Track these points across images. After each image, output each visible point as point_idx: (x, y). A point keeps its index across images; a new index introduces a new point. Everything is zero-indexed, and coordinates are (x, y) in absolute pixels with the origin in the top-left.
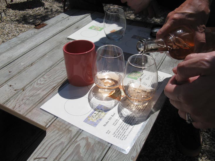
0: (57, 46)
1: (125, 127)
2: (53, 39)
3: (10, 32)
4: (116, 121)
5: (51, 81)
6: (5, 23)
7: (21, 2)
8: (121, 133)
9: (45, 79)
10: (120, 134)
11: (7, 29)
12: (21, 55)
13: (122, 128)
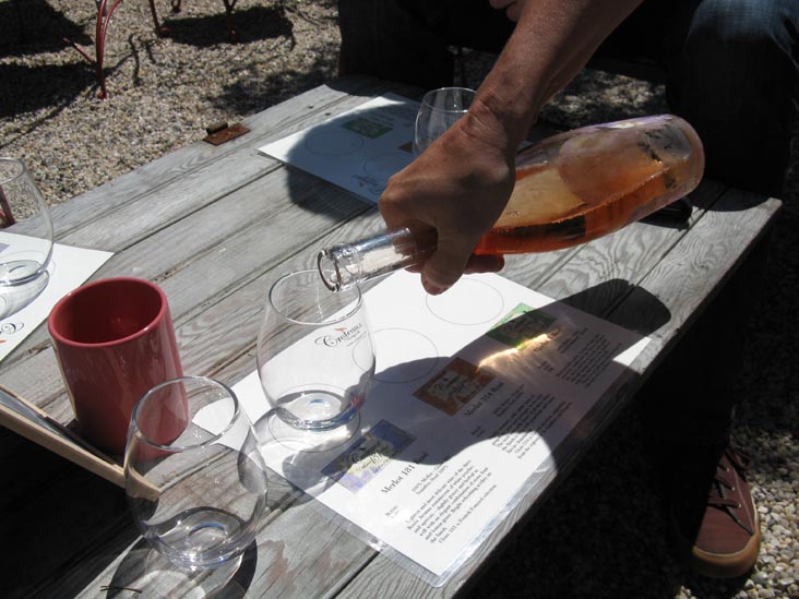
0: (264, 216)
1: (451, 501)
2: (257, 188)
3: (149, 127)
4: (424, 480)
5: (213, 340)
6: (140, 94)
7: (207, 13)
8: (433, 519)
9: (198, 332)
10: (428, 523)
11: (142, 115)
12: (137, 239)
13: (439, 504)
